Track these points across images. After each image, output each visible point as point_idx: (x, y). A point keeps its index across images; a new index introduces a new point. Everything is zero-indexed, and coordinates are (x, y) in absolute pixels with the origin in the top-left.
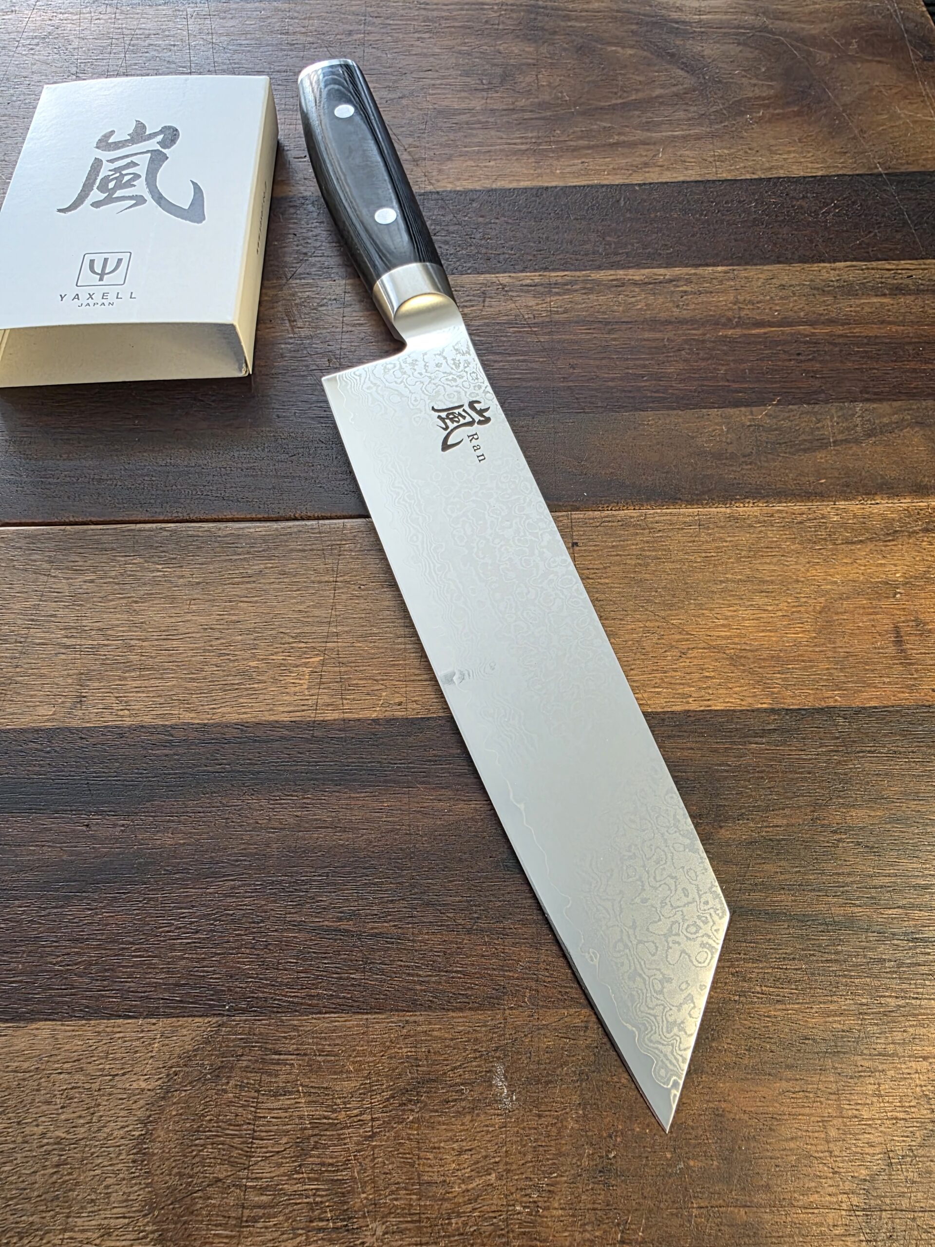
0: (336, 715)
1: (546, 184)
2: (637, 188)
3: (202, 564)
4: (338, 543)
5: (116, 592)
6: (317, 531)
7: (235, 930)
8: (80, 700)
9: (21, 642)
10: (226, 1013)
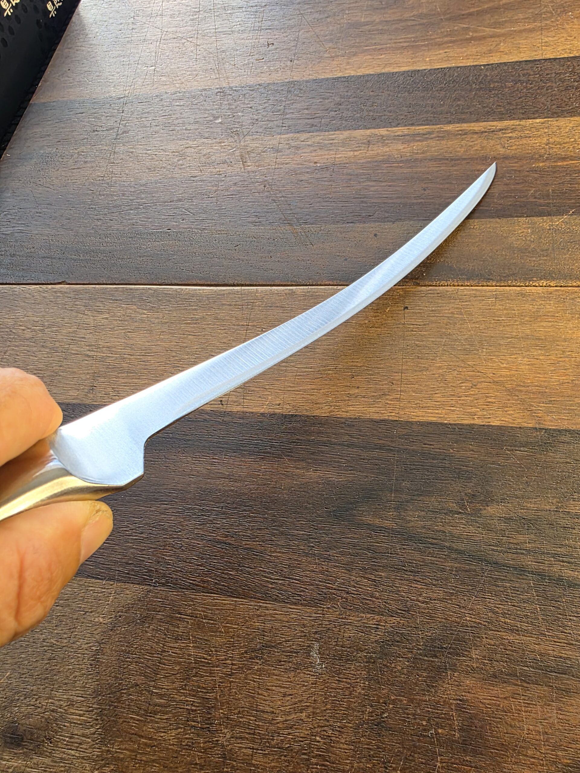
0: (239, 409)
1: (418, 68)
2: (482, 67)
3: (170, 311)
4: (252, 301)
5: (120, 325)
6: (240, 293)
7: (164, 535)
8: (93, 388)
9: (64, 352)
10: (153, 584)
